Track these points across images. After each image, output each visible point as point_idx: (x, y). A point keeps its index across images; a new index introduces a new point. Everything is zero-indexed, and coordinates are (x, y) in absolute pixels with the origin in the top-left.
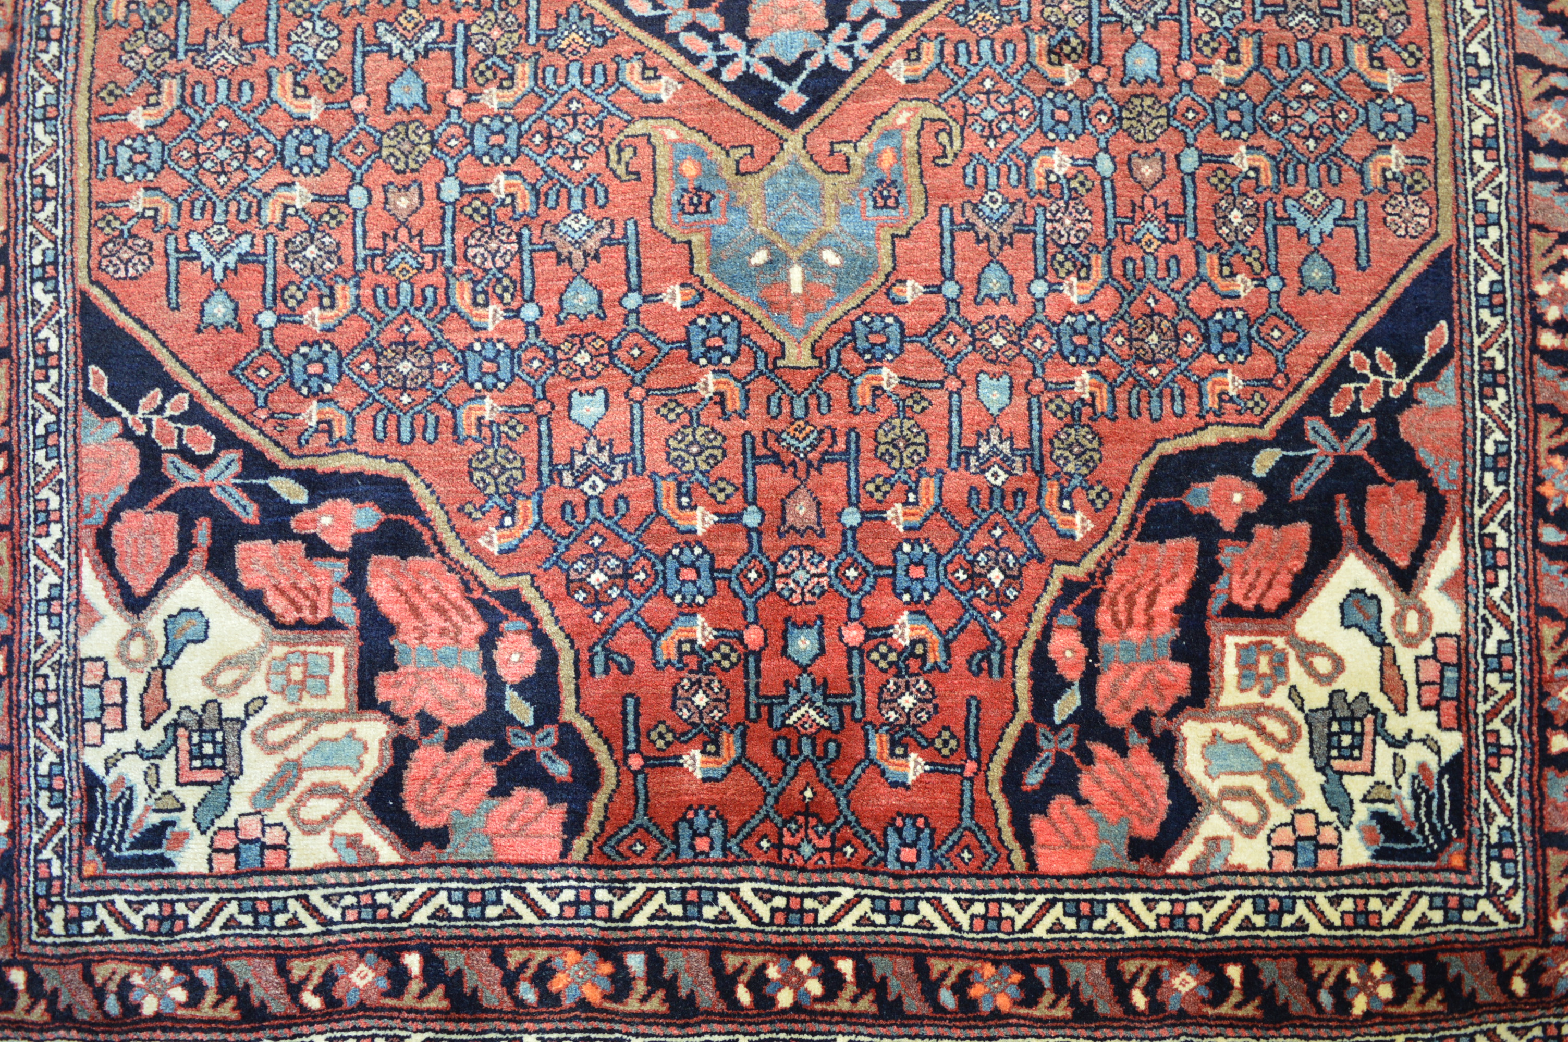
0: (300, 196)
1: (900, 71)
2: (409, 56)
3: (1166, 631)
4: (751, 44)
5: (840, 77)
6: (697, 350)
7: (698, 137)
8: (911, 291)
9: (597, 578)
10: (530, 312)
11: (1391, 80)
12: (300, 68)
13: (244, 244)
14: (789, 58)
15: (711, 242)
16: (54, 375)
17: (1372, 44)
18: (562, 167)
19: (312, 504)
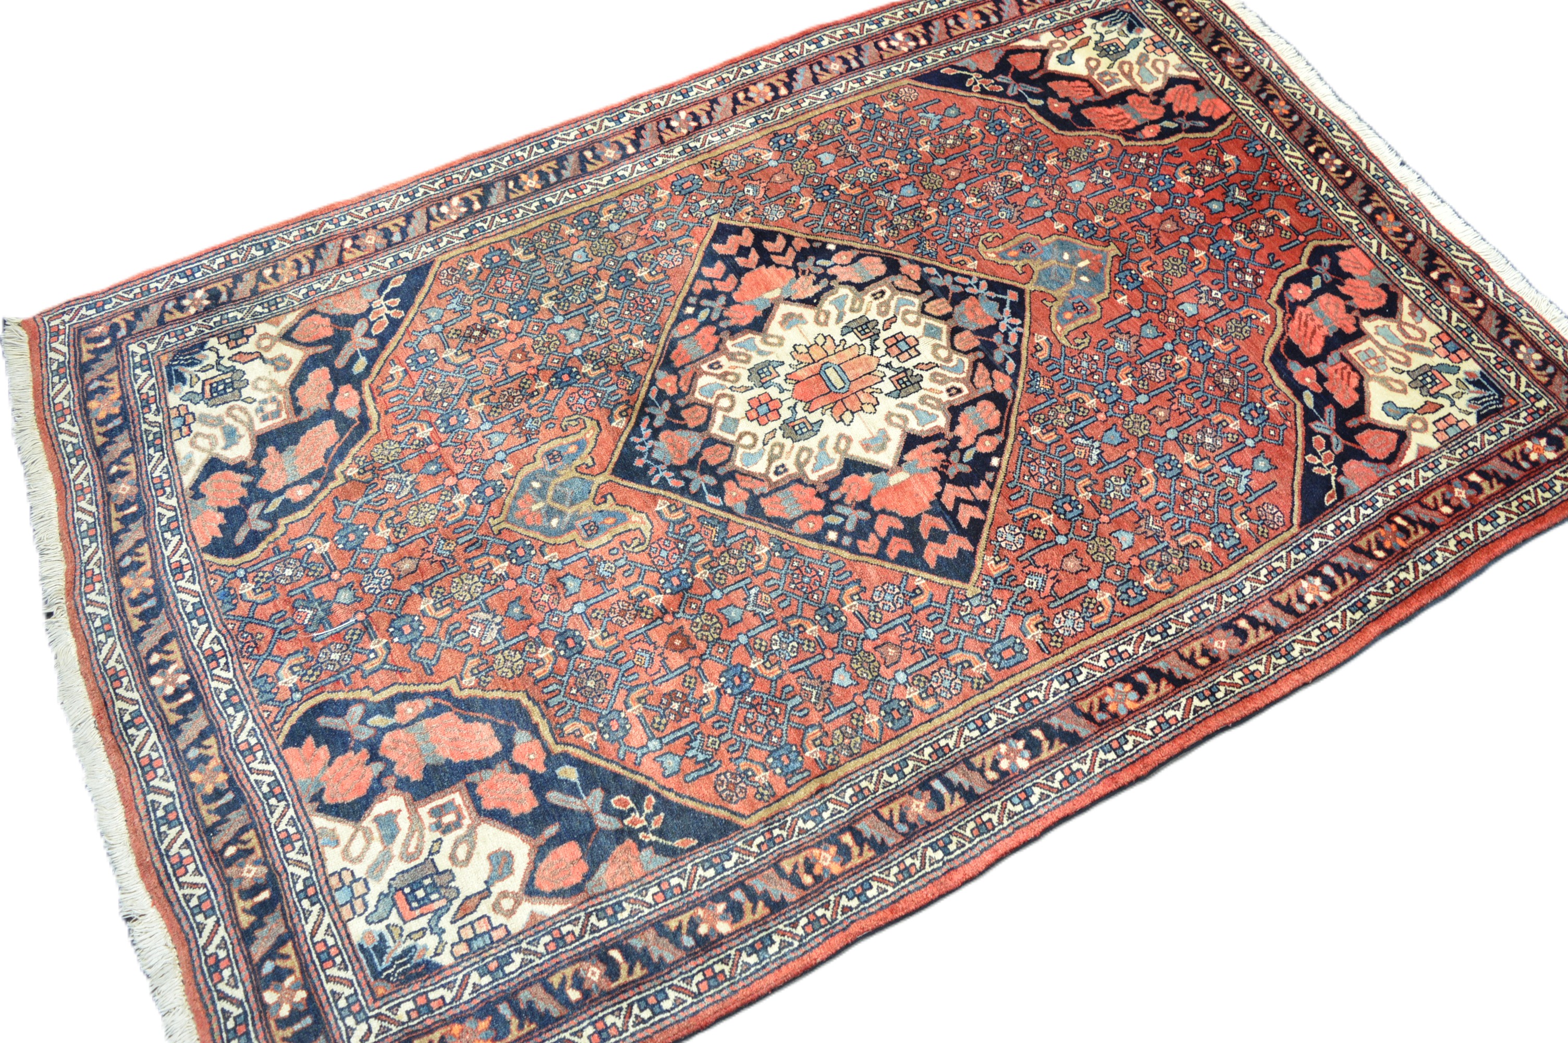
0: (1189, 458)
1: (972, 264)
2: (1097, 444)
3: (1119, 108)
4: (998, 321)
5: (990, 283)
6: (1136, 284)
7: (1053, 318)
8: (1059, 226)
9: (1249, 278)
10: (1169, 347)
11: (857, 116)
12: (1134, 489)
13: (1226, 469)
14: (996, 305)
15: (1092, 296)
16: (1343, 519)
17: (845, 127)
18: (1100, 364)
19: (1306, 388)
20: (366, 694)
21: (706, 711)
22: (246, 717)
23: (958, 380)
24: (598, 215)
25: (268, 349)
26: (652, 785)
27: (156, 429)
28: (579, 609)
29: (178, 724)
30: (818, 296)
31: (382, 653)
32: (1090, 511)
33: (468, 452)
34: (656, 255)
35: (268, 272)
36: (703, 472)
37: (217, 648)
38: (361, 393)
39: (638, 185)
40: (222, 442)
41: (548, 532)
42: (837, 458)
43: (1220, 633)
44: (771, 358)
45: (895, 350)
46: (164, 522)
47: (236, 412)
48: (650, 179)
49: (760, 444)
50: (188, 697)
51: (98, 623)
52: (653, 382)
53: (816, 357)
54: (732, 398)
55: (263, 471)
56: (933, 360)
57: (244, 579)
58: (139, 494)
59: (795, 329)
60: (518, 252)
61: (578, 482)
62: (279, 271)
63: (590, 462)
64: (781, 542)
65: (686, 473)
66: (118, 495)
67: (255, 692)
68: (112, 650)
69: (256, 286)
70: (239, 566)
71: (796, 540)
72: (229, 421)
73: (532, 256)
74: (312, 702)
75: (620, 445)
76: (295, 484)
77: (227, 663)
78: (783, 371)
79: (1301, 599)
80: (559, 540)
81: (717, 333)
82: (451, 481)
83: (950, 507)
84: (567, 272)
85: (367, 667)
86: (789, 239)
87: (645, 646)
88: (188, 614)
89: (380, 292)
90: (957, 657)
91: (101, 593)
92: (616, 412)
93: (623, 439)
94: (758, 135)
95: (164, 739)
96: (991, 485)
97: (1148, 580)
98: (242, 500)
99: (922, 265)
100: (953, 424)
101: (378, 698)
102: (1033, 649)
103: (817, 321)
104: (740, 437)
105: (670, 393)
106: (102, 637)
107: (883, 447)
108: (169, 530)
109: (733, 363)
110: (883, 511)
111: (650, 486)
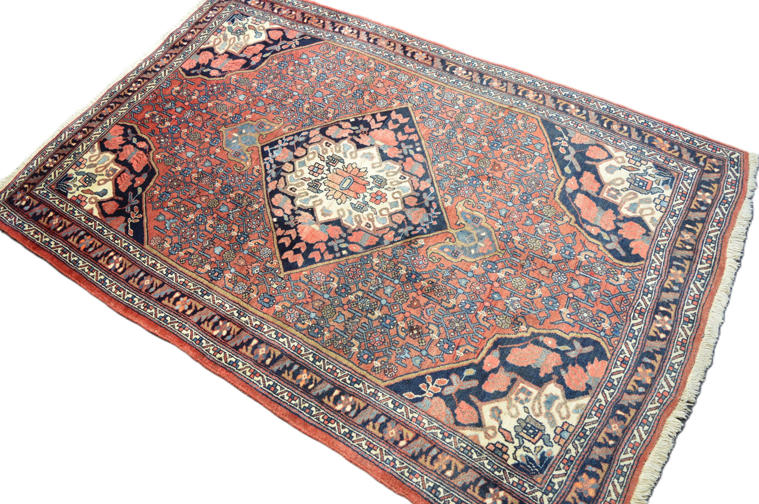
0: (314, 74)
1: (257, 167)
2: (325, 97)
3: (131, 161)
4: (283, 147)
5: (264, 157)
6: (237, 116)
7: (271, 131)
8: (218, 150)
9: (215, 88)
10: (265, 96)
12: (337, 82)
13: (312, 63)
14: (275, 151)
15: (252, 125)
16: (314, 33)
17: (192, 254)
18: (285, 110)
19: (262, 57)
20: (601, 248)
21: (513, 147)
22: (647, 281)
23: (322, 146)
24: (309, 327)
25: (493, 428)
26: (550, 146)
27: (577, 442)
28: (510, 204)
29: (673, 303)
30: (306, 210)
31: (583, 254)
32: (355, 89)
33: (478, 288)
34: (320, 286)
35: (449, 473)
36: (423, 200)
37: (636, 315)
38: (484, 358)
39: (279, 323)
40: (557, 403)
41: (489, 234)
42: (384, 164)
43: (379, 44)
44: (351, 208)
45: (320, 171)
46: (612, 391)
47: (537, 411)
48: (271, 319)
49: (396, 190)
50: (662, 308)
51: (673, 374)
52: (392, 243)
53: (340, 194)
54: (380, 211)
55: (554, 368)
56: (317, 157)
57: (603, 330)
58: (611, 417)
59: (330, 209)
60: (355, 349)
61: (461, 238)
62: (444, 467)
63: (448, 239)
64: (433, 162)
65: (427, 204)
66: (620, 427)
67: (637, 285)
68: (676, 357)
69: (462, 471)
70: (600, 337)
71: (428, 158)
72: (544, 410)
73: (353, 341)
74: (621, 263)
75: (431, 235)
76: (548, 348)
77: (638, 306)
78: (354, 201)
79: (352, 32)
80: (489, 227)
81: (351, 235)
82: (496, 284)
83: (381, 124)
84: (353, 318)
85: (592, 255)
86: (279, 238)
87: (506, 176)
88: (636, 339)
89: (421, 399)
90: (437, 97)
91: (663, 387)
92: (417, 246)
93: (428, 235)
94: (216, 288)
95: (682, 303)
96: (363, 117)
97: (372, 66)
98: (573, 365)
99: (267, 183)
100: (343, 138)
101: (599, 243)
102: (419, 82)
103: (321, 203)
104: (397, 198)
105: (394, 233)
106: (676, 367)
107: (370, 153)
108: (613, 384)
109: (363, 220)
110: (397, 140)
111: (442, 214)
